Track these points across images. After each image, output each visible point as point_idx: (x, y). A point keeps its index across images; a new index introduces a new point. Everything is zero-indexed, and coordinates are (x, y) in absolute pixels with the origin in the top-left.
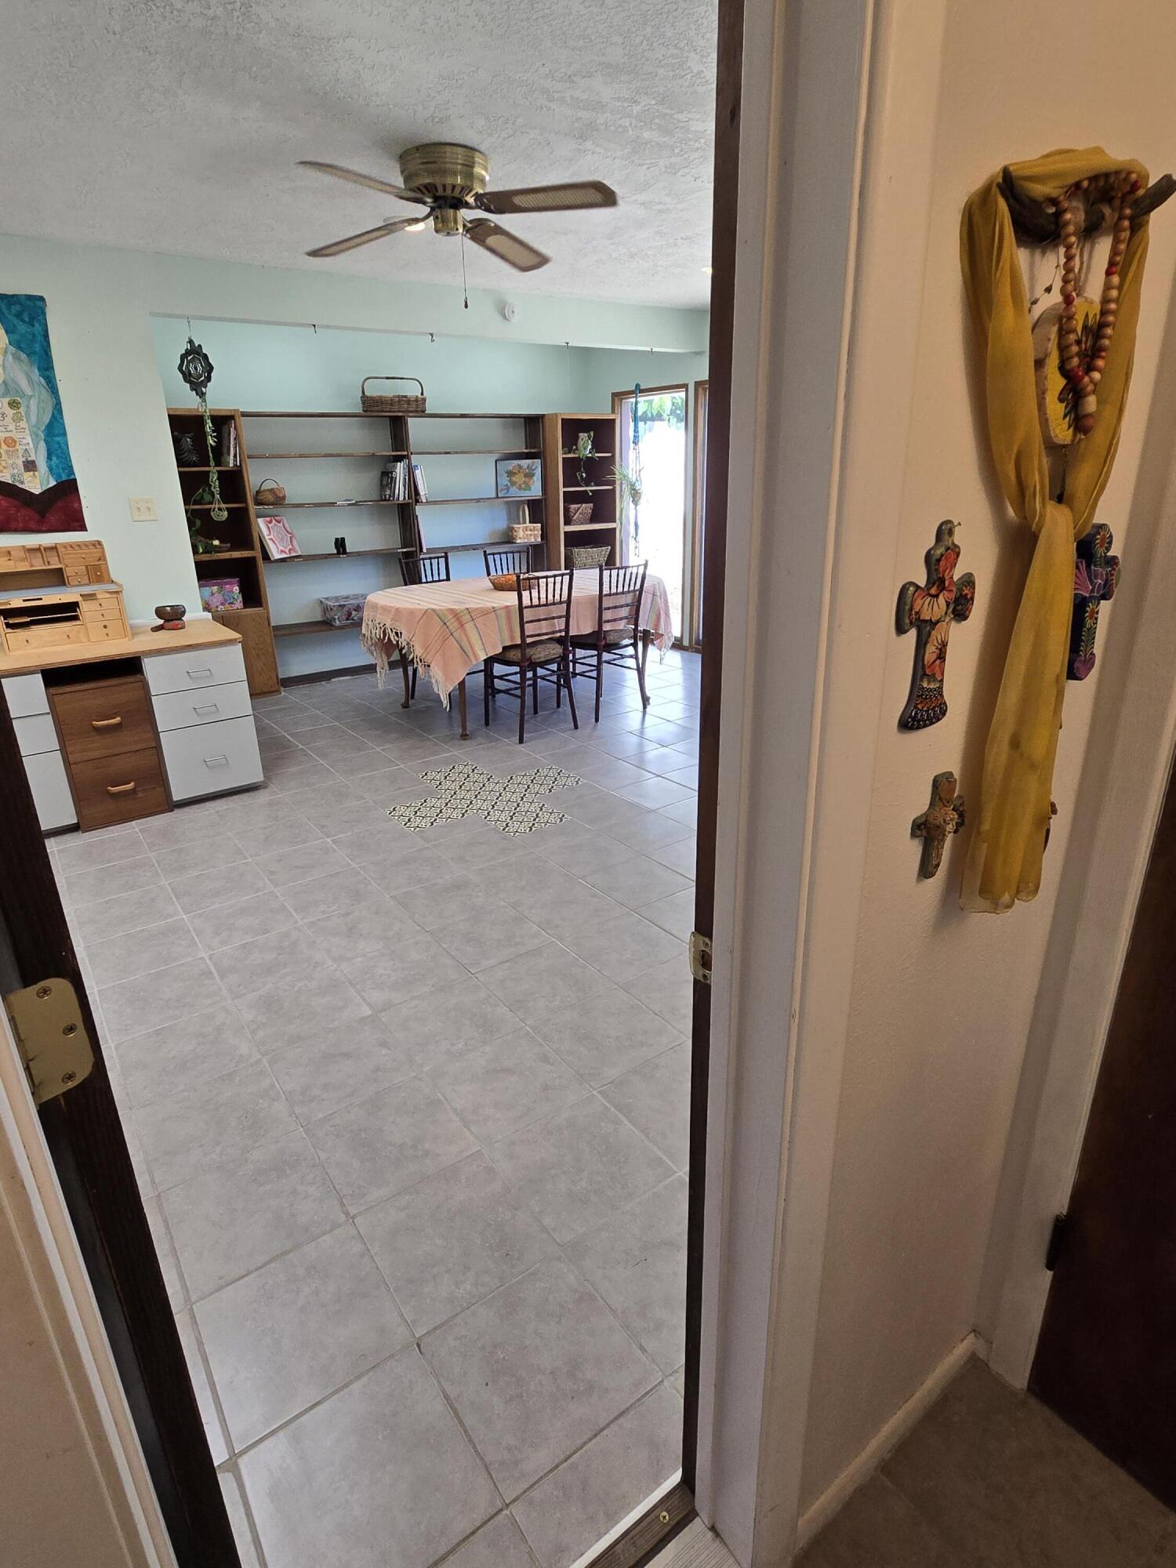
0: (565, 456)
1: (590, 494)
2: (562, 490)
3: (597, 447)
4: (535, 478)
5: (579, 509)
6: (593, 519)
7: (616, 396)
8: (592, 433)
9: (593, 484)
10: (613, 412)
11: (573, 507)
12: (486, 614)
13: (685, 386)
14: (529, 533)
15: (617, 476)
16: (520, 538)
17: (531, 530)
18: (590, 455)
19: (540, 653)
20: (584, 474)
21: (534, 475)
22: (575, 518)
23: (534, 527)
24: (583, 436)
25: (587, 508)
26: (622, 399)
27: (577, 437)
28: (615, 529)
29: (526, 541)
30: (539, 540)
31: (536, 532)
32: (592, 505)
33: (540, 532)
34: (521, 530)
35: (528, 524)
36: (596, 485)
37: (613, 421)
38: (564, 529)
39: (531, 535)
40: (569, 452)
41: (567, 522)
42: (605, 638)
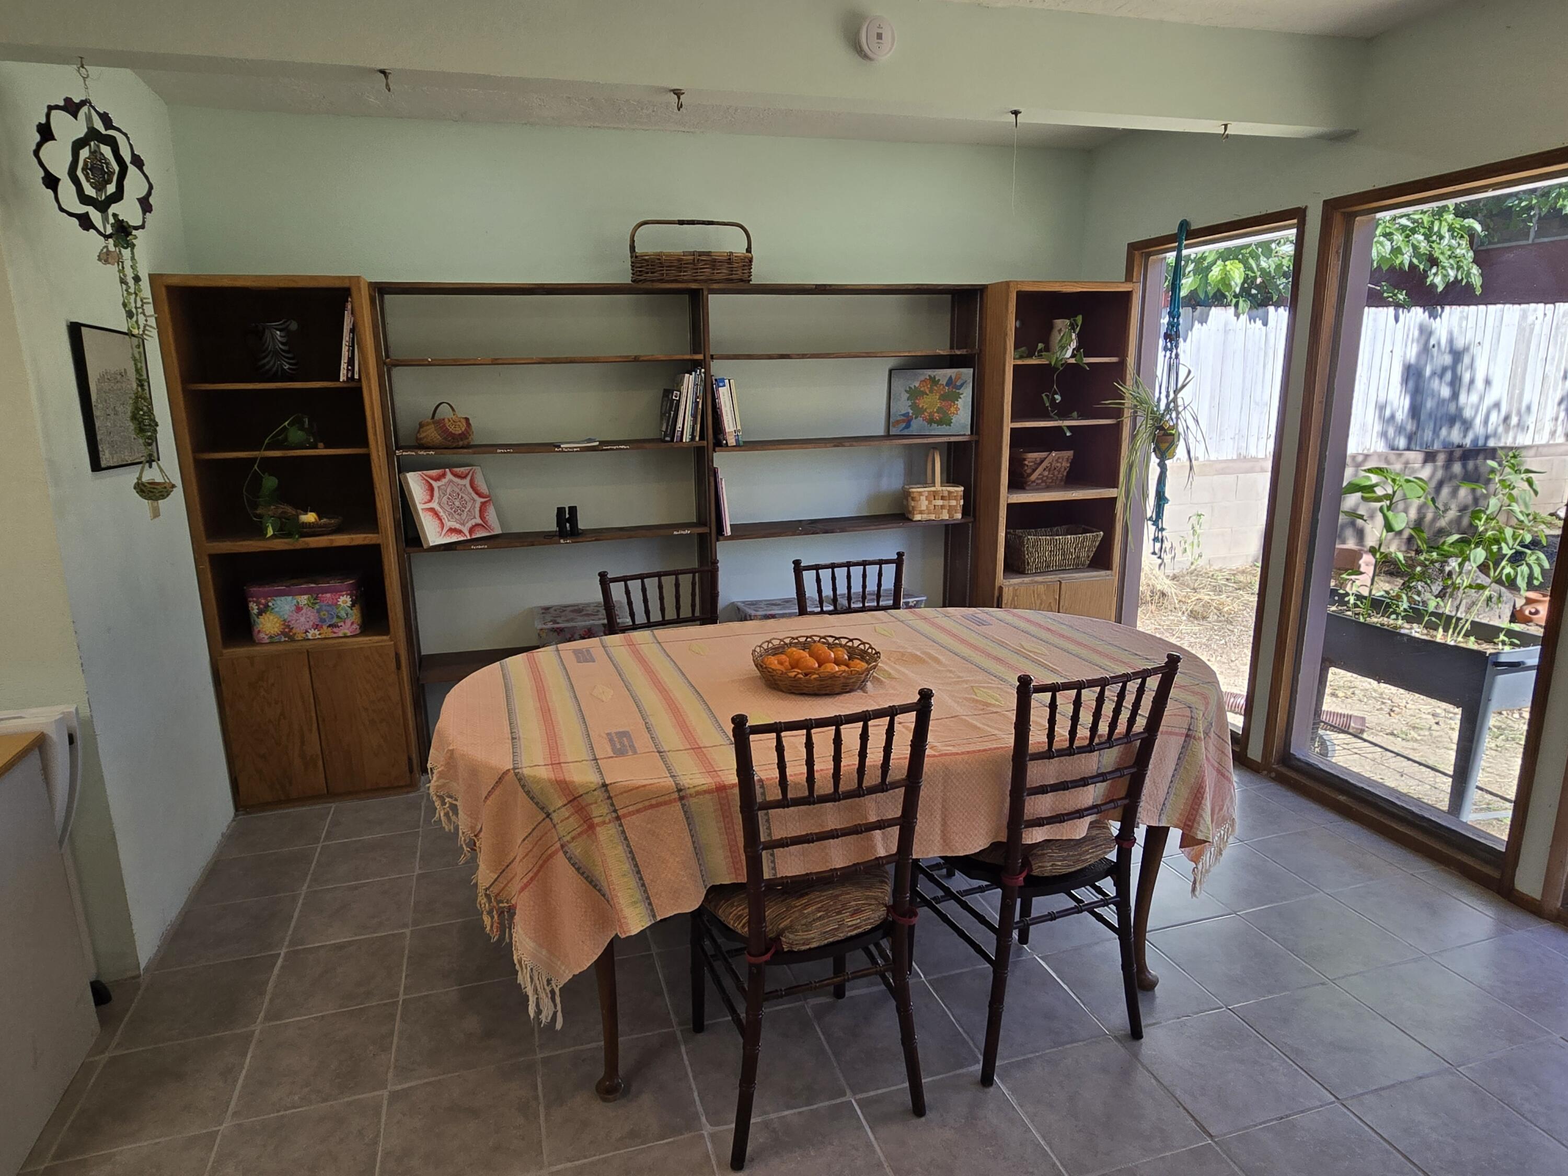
0: (1019, 362)
1: (1068, 434)
2: (1008, 425)
3: (1086, 346)
4: (960, 403)
5: (1042, 462)
6: (1074, 478)
7: (1138, 249)
8: (1079, 319)
9: (1075, 414)
10: (1129, 277)
11: (1032, 456)
13: (1298, 215)
14: (939, 502)
15: (1128, 402)
16: (921, 512)
17: (943, 498)
18: (1073, 361)
19: (808, 926)
20: (1058, 398)
21: (958, 396)
22: (1033, 477)
23: (949, 492)
24: (1061, 324)
25: (1061, 459)
26: (1149, 255)
27: (1051, 327)
28: (1113, 500)
29: (933, 517)
30: (959, 516)
31: (953, 503)
32: (1069, 454)
33: (962, 502)
34: (923, 498)
35: (938, 487)
36: (1082, 416)
37: (1128, 295)
38: (1007, 497)
39: (942, 507)
40: (1030, 355)
41: (1018, 482)
42: (1027, 864)
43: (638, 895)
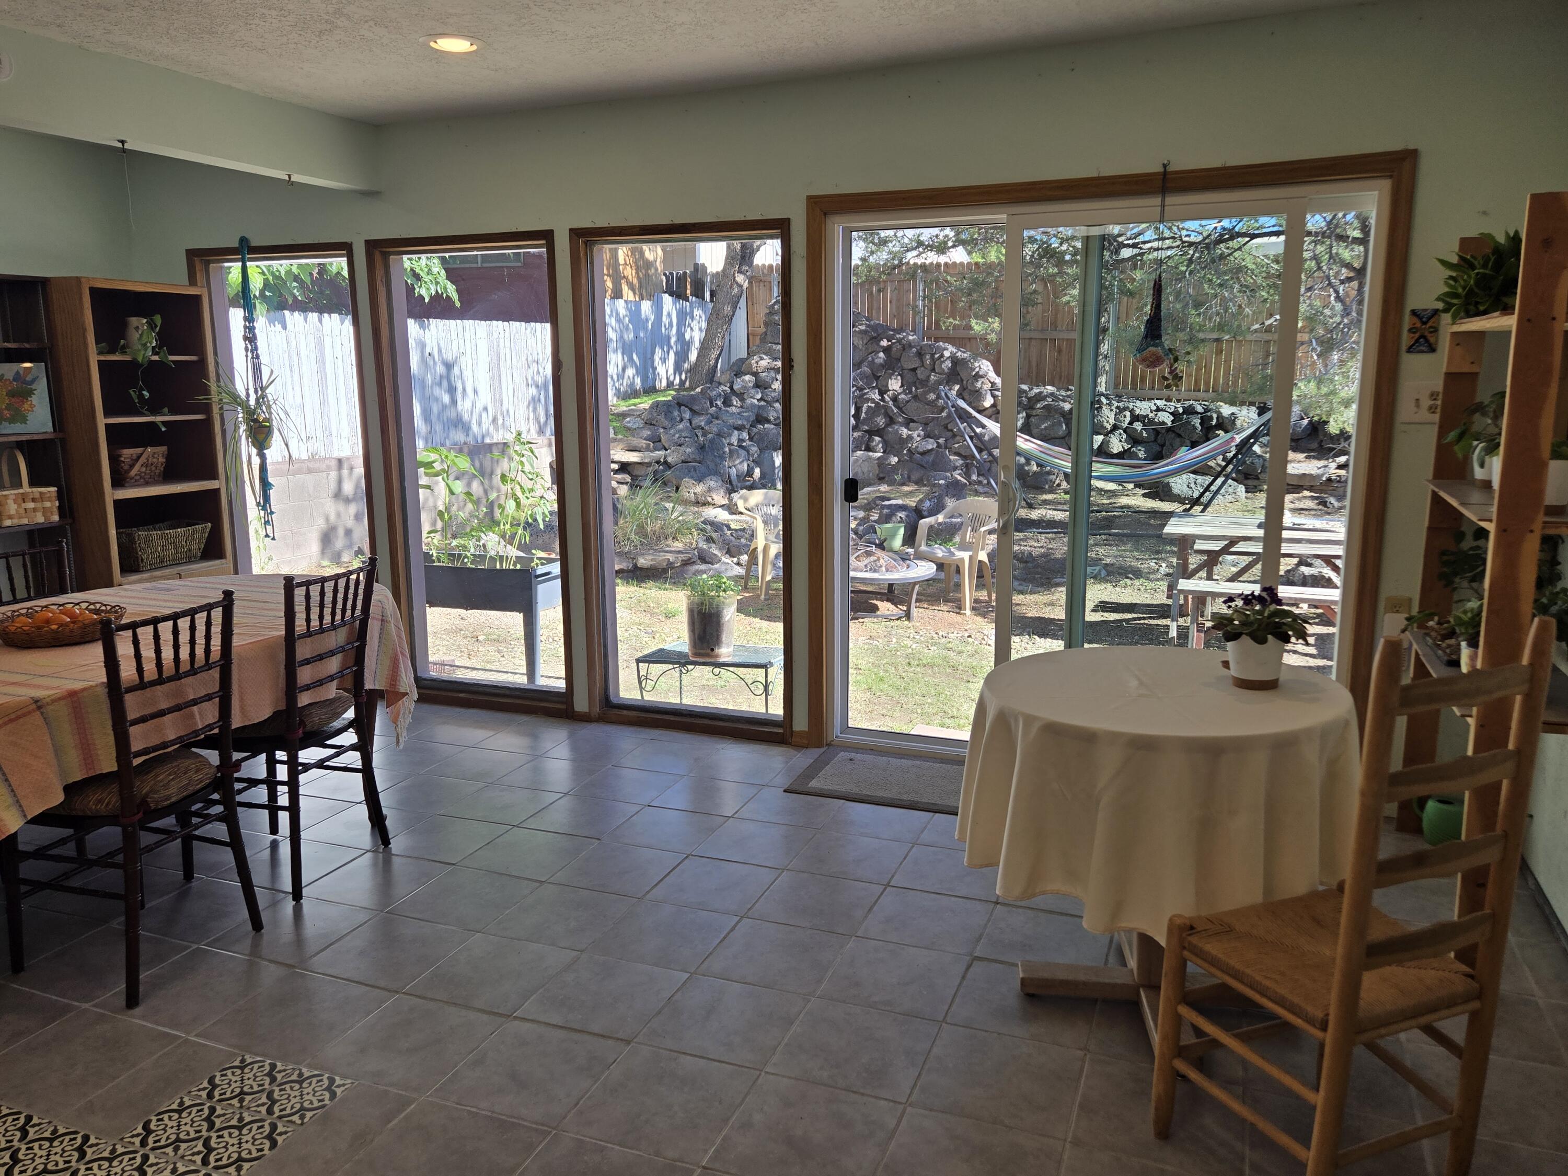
0: (102, 358)
1: (163, 429)
2: (102, 422)
3: (167, 343)
4: (34, 399)
5: (139, 457)
6: (169, 474)
7: (198, 256)
8: (158, 319)
9: (166, 410)
10: (192, 281)
11: (127, 453)
12: (19, 717)
13: (345, 248)
14: (31, 505)
15: (215, 397)
16: (10, 517)
17: (33, 500)
18: (156, 358)
19: (166, 786)
20: (145, 393)
21: (30, 393)
22: (133, 473)
23: (41, 493)
24: (138, 323)
25: (156, 454)
26: (208, 263)
27: (124, 326)
28: (216, 492)
29: (25, 521)
30: (56, 518)
31: (48, 504)
32: (164, 449)
33: (57, 503)
34: (10, 502)
35: (26, 488)
36: (173, 412)
37: (197, 299)
38: (112, 495)
39: (35, 510)
40: (112, 351)
41: (119, 481)
42: (302, 723)
43: (10, 800)
